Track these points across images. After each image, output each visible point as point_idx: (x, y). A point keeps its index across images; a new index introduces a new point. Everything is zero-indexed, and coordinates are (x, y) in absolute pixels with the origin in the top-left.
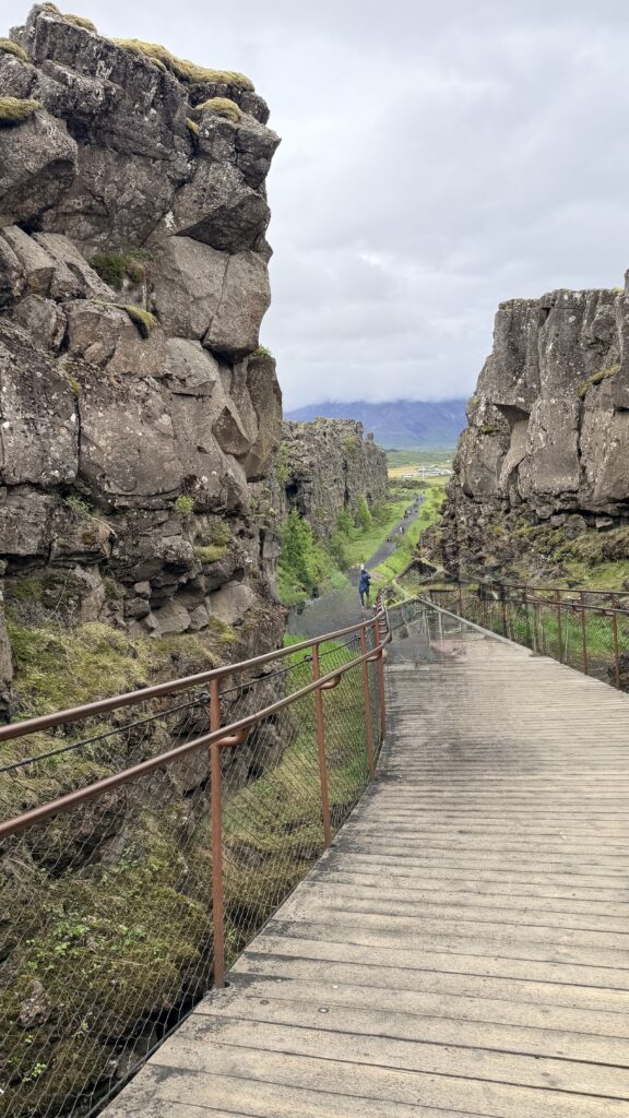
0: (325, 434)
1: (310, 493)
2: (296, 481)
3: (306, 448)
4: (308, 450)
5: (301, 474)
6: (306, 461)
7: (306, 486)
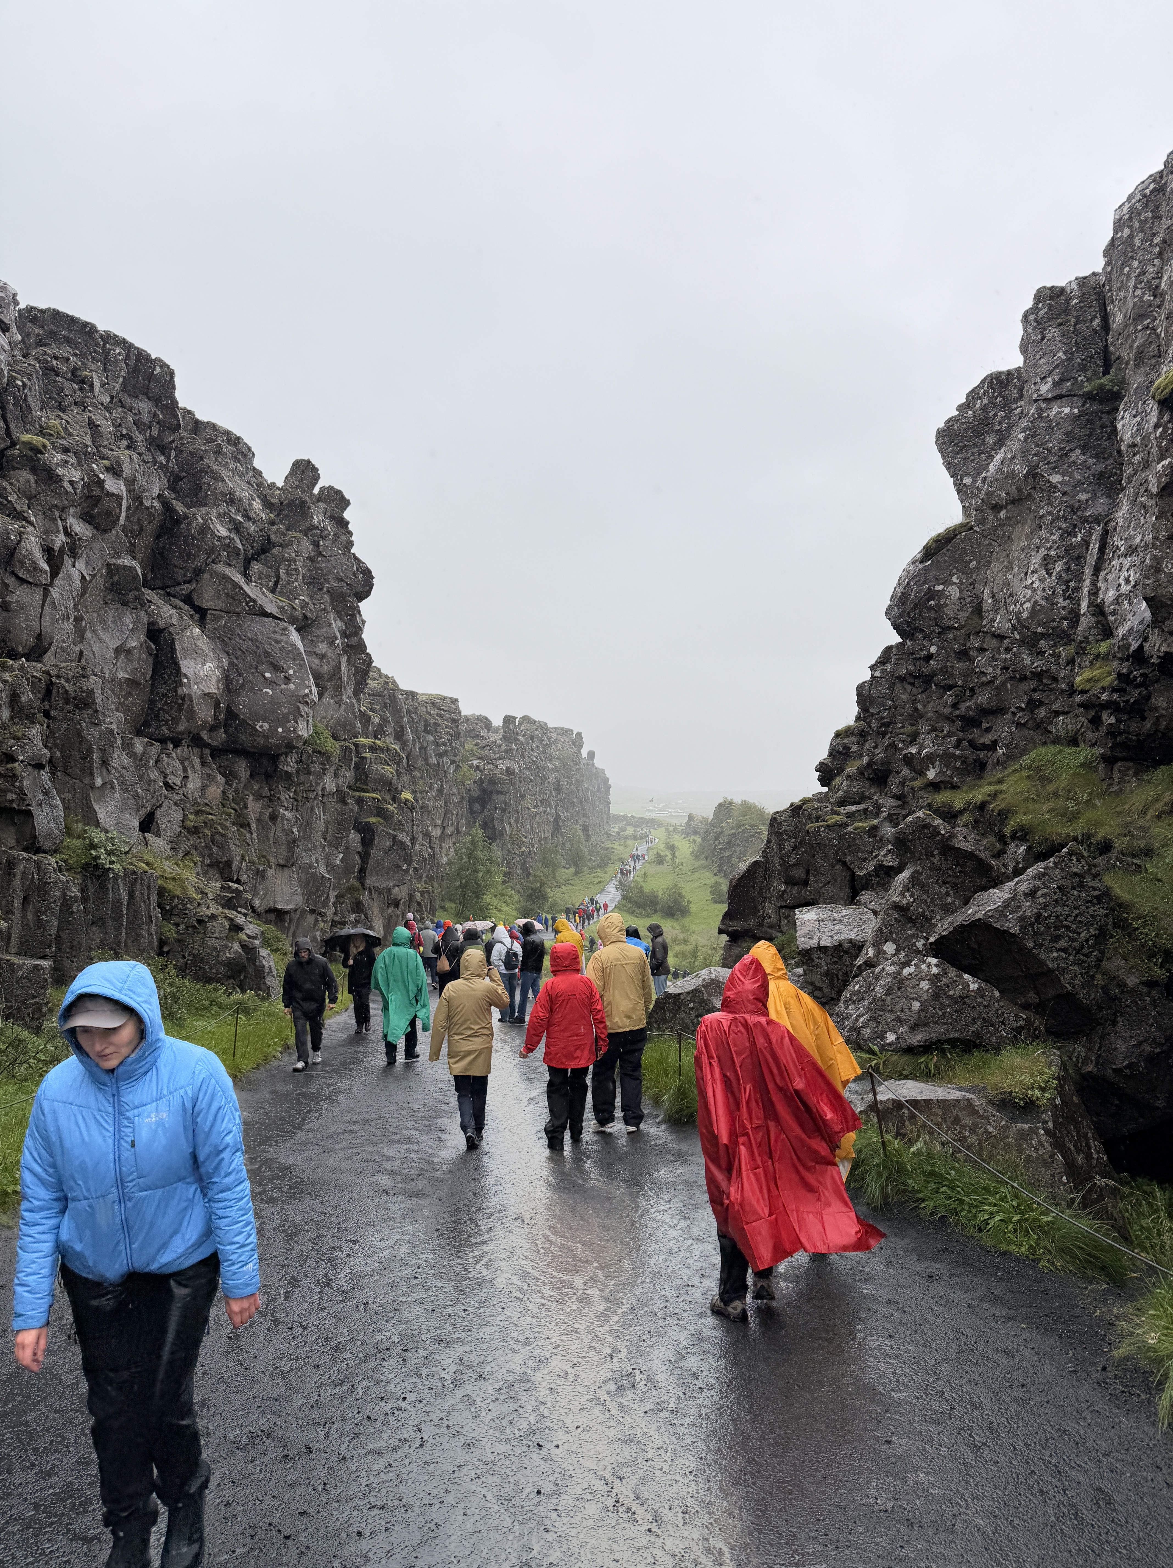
0: (532, 738)
1: (504, 810)
2: (484, 791)
3: (504, 748)
4: (506, 751)
5: (492, 782)
6: (502, 765)
7: (498, 799)
